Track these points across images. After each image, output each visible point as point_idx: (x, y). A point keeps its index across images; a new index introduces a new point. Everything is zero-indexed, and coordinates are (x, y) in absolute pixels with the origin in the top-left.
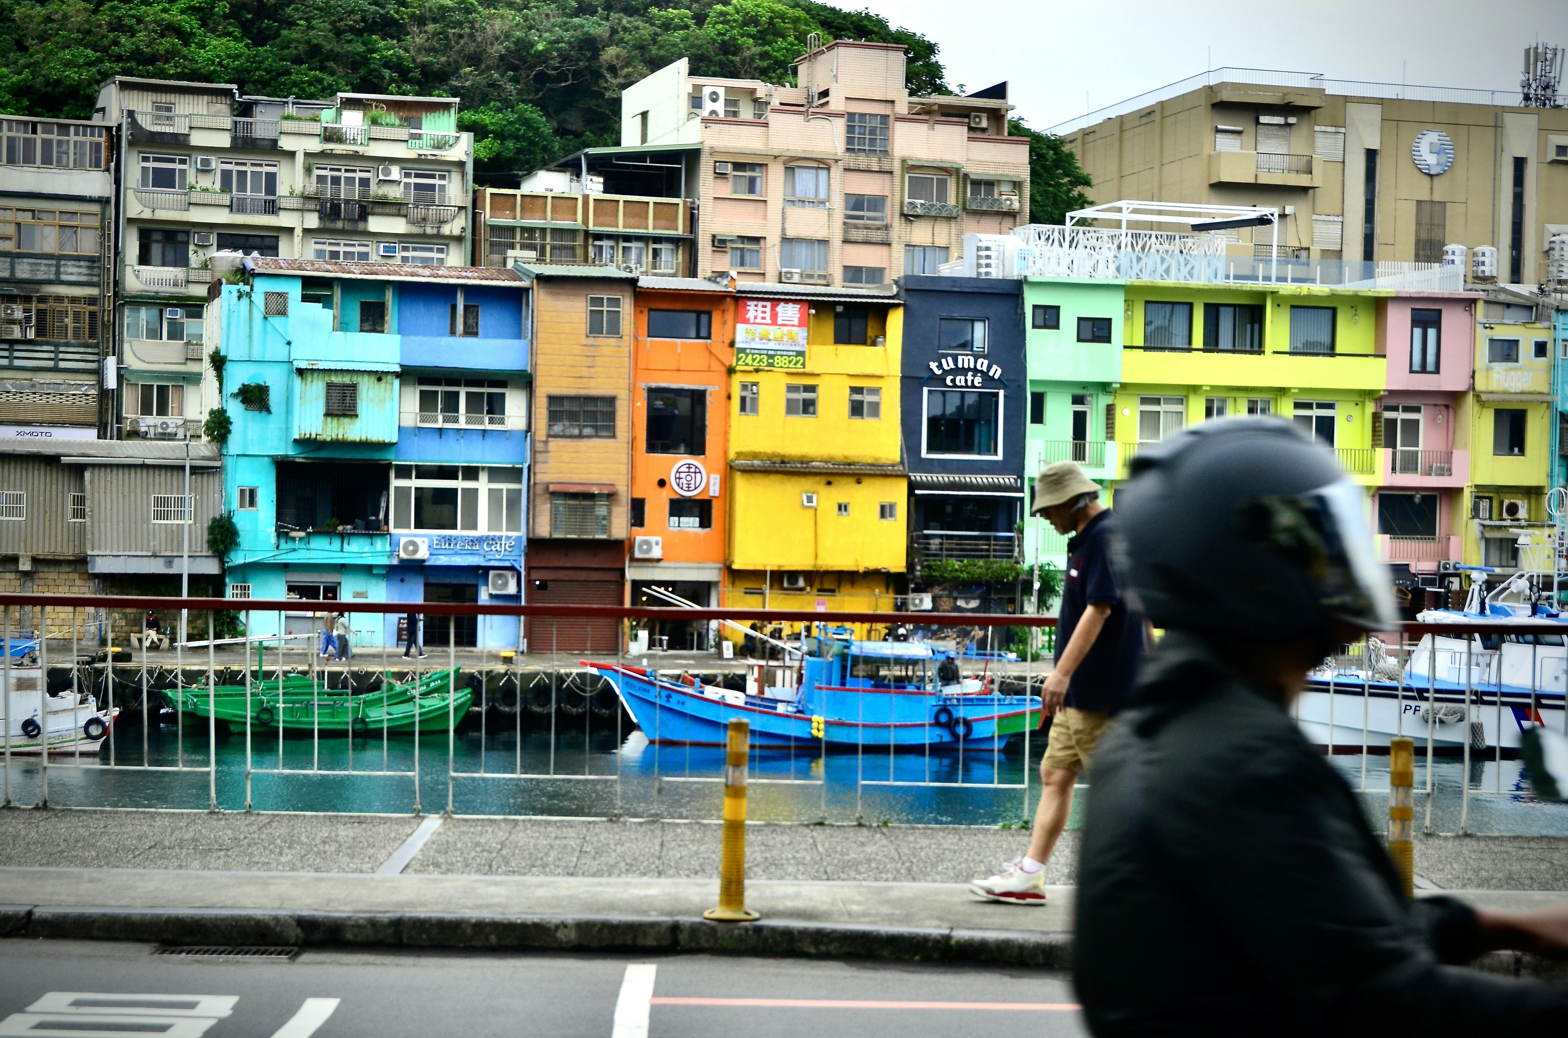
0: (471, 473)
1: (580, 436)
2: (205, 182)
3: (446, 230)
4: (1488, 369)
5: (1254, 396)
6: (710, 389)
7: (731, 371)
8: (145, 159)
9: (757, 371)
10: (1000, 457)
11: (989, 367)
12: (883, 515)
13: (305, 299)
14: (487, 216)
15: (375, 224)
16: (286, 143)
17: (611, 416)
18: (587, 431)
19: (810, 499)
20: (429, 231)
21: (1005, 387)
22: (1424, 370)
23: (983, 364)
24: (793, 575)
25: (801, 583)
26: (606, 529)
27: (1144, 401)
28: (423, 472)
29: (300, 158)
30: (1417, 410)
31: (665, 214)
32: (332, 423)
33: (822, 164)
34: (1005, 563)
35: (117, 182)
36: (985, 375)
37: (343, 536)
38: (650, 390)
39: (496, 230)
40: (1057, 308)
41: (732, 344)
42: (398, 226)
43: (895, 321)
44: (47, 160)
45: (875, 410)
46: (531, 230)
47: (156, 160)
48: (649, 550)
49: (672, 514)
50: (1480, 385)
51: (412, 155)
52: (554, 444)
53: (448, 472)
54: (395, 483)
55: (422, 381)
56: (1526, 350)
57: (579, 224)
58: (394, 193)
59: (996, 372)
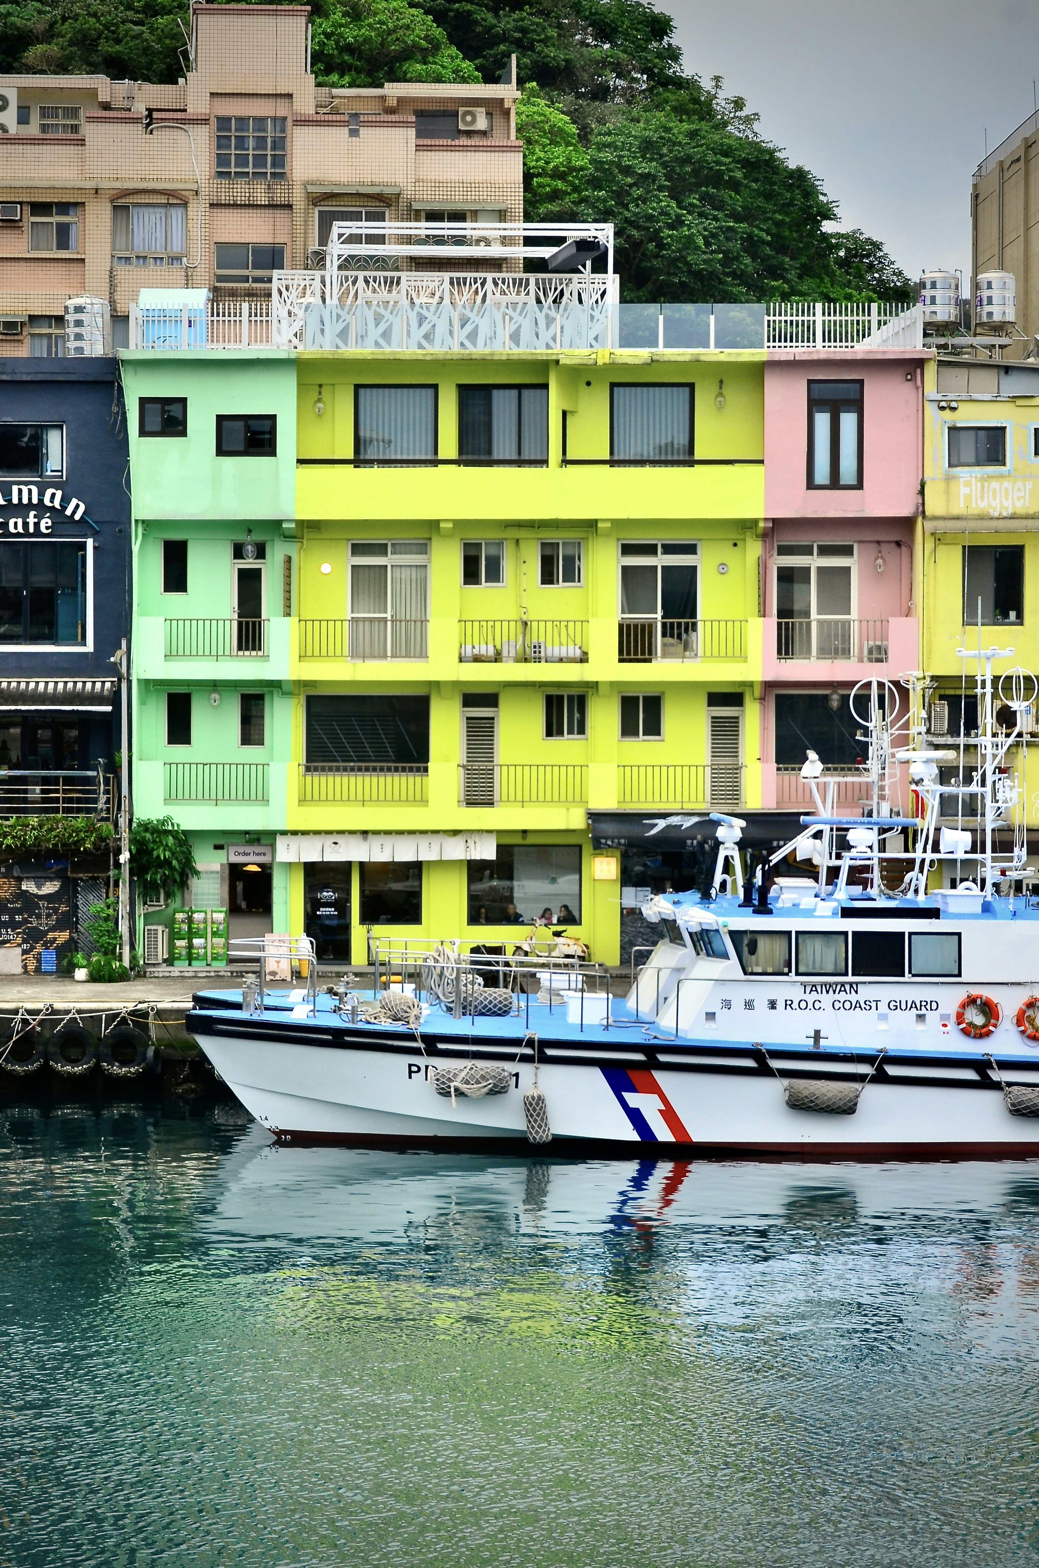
4: (948, 479)
5: (550, 536)
10: (90, 647)
11: (65, 501)
21: (95, 534)
22: (835, 483)
23: (53, 497)
27: (358, 549)
30: (847, 551)
33: (174, 199)
34: (80, 821)
36: (57, 514)
40: (183, 401)
50: (934, 505)
56: (1019, 444)
59: (76, 508)
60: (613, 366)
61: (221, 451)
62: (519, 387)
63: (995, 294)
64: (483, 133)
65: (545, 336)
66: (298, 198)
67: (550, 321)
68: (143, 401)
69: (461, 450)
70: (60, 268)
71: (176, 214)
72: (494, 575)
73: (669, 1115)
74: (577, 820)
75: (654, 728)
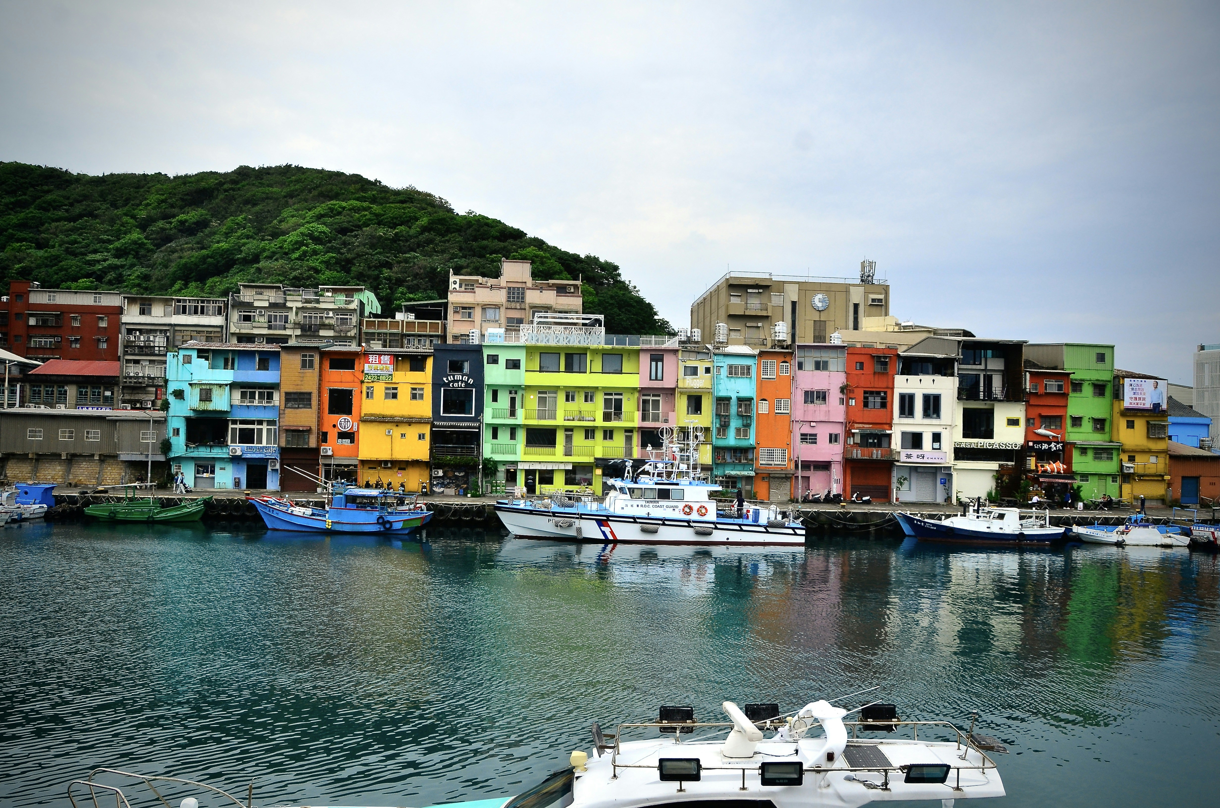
0: (260, 422)
1: (298, 408)
2: (262, 319)
3: (349, 334)
4: (684, 379)
5: (587, 391)
6: (354, 389)
7: (362, 382)
8: (241, 312)
9: (373, 382)
10: (473, 415)
11: (468, 380)
12: (420, 438)
13: (199, 357)
14: (364, 329)
15: (322, 333)
16: (289, 304)
17: (310, 400)
18: (300, 406)
19: (389, 432)
20: (342, 335)
21: (475, 388)
22: (656, 379)
23: (465, 378)
24: (386, 462)
25: (389, 465)
26: (308, 443)
27: (540, 393)
28: (243, 422)
29: (294, 309)
30: (659, 396)
31: (434, 327)
32: (202, 403)
33: (497, 307)
34: (470, 457)
35: (227, 319)
36: (466, 382)
37: (211, 447)
38: (330, 390)
39: (366, 333)
40: (498, 356)
41: (363, 372)
42: (331, 333)
43: (430, 363)
44: (202, 313)
45: (421, 397)
46: (379, 334)
47: (244, 312)
48: (327, 452)
49: (339, 438)
50: (680, 385)
51: (336, 307)
52: (288, 411)
53: (252, 422)
54: (231, 426)
55: (241, 388)
56: (701, 371)
57: (400, 331)
58: (332, 322)
59: (471, 381)
60: (603, 349)
61: (507, 368)
62: (580, 354)
63: (696, 334)
64: (572, 293)
65: (587, 342)
66: (527, 307)
67: (588, 338)
68: (488, 355)
69: (566, 369)
70: (469, 323)
71: (497, 310)
72: (573, 400)
73: (612, 533)
74: (592, 460)
75: (611, 438)
